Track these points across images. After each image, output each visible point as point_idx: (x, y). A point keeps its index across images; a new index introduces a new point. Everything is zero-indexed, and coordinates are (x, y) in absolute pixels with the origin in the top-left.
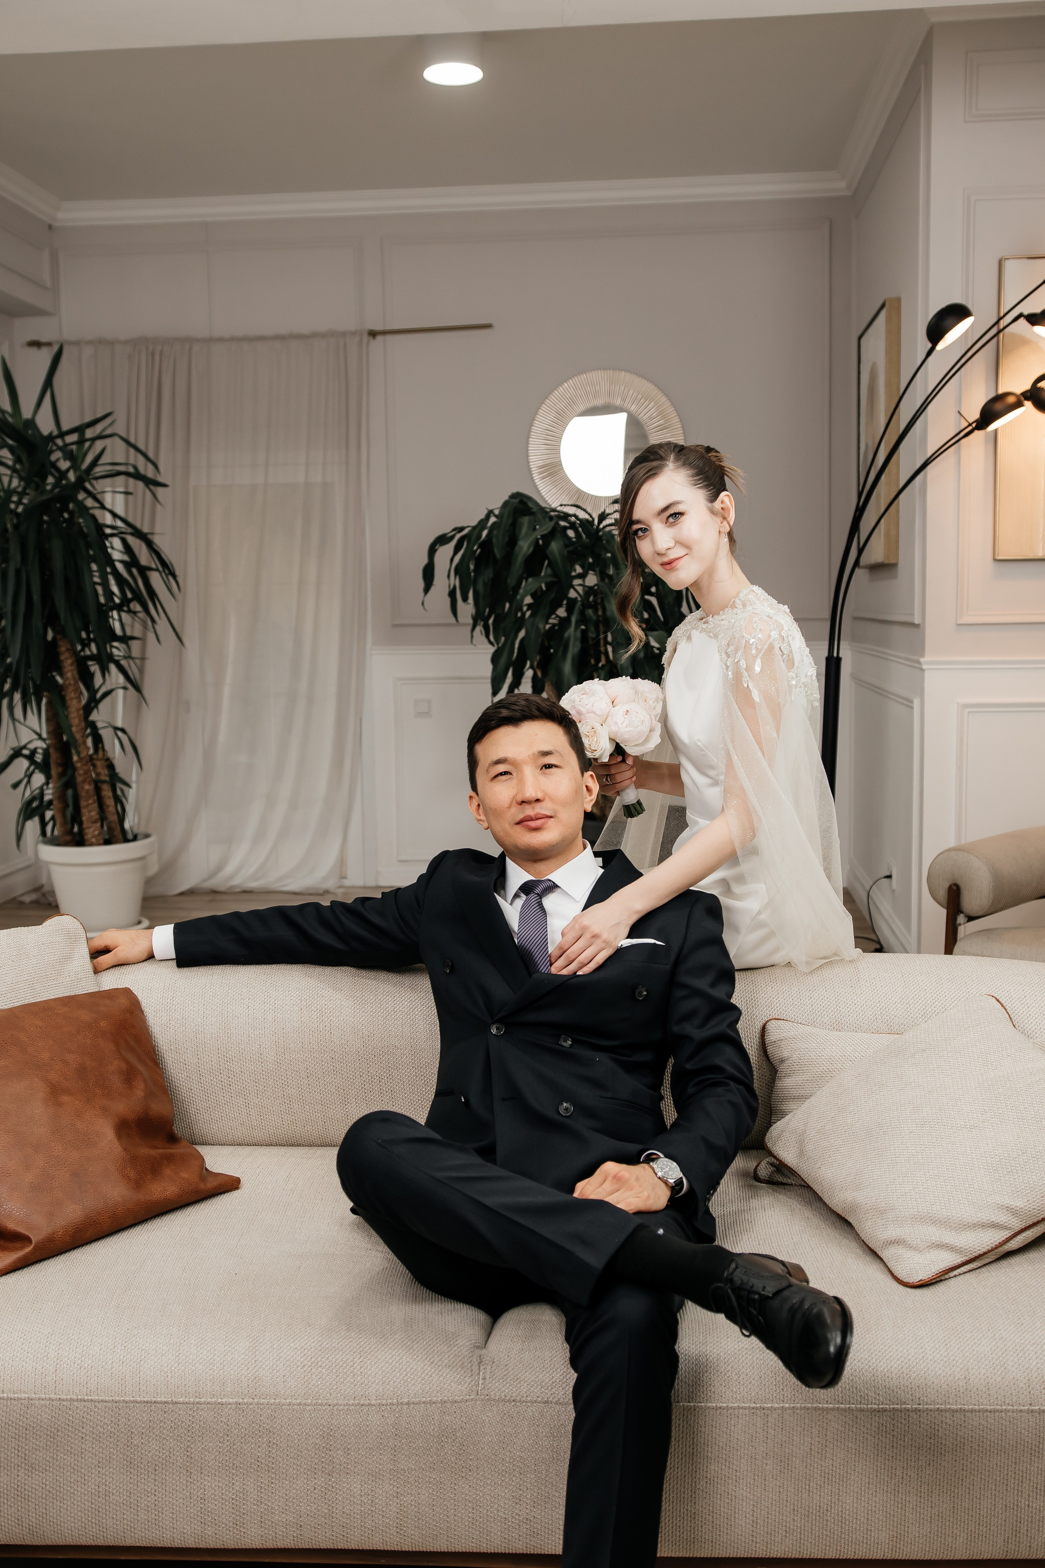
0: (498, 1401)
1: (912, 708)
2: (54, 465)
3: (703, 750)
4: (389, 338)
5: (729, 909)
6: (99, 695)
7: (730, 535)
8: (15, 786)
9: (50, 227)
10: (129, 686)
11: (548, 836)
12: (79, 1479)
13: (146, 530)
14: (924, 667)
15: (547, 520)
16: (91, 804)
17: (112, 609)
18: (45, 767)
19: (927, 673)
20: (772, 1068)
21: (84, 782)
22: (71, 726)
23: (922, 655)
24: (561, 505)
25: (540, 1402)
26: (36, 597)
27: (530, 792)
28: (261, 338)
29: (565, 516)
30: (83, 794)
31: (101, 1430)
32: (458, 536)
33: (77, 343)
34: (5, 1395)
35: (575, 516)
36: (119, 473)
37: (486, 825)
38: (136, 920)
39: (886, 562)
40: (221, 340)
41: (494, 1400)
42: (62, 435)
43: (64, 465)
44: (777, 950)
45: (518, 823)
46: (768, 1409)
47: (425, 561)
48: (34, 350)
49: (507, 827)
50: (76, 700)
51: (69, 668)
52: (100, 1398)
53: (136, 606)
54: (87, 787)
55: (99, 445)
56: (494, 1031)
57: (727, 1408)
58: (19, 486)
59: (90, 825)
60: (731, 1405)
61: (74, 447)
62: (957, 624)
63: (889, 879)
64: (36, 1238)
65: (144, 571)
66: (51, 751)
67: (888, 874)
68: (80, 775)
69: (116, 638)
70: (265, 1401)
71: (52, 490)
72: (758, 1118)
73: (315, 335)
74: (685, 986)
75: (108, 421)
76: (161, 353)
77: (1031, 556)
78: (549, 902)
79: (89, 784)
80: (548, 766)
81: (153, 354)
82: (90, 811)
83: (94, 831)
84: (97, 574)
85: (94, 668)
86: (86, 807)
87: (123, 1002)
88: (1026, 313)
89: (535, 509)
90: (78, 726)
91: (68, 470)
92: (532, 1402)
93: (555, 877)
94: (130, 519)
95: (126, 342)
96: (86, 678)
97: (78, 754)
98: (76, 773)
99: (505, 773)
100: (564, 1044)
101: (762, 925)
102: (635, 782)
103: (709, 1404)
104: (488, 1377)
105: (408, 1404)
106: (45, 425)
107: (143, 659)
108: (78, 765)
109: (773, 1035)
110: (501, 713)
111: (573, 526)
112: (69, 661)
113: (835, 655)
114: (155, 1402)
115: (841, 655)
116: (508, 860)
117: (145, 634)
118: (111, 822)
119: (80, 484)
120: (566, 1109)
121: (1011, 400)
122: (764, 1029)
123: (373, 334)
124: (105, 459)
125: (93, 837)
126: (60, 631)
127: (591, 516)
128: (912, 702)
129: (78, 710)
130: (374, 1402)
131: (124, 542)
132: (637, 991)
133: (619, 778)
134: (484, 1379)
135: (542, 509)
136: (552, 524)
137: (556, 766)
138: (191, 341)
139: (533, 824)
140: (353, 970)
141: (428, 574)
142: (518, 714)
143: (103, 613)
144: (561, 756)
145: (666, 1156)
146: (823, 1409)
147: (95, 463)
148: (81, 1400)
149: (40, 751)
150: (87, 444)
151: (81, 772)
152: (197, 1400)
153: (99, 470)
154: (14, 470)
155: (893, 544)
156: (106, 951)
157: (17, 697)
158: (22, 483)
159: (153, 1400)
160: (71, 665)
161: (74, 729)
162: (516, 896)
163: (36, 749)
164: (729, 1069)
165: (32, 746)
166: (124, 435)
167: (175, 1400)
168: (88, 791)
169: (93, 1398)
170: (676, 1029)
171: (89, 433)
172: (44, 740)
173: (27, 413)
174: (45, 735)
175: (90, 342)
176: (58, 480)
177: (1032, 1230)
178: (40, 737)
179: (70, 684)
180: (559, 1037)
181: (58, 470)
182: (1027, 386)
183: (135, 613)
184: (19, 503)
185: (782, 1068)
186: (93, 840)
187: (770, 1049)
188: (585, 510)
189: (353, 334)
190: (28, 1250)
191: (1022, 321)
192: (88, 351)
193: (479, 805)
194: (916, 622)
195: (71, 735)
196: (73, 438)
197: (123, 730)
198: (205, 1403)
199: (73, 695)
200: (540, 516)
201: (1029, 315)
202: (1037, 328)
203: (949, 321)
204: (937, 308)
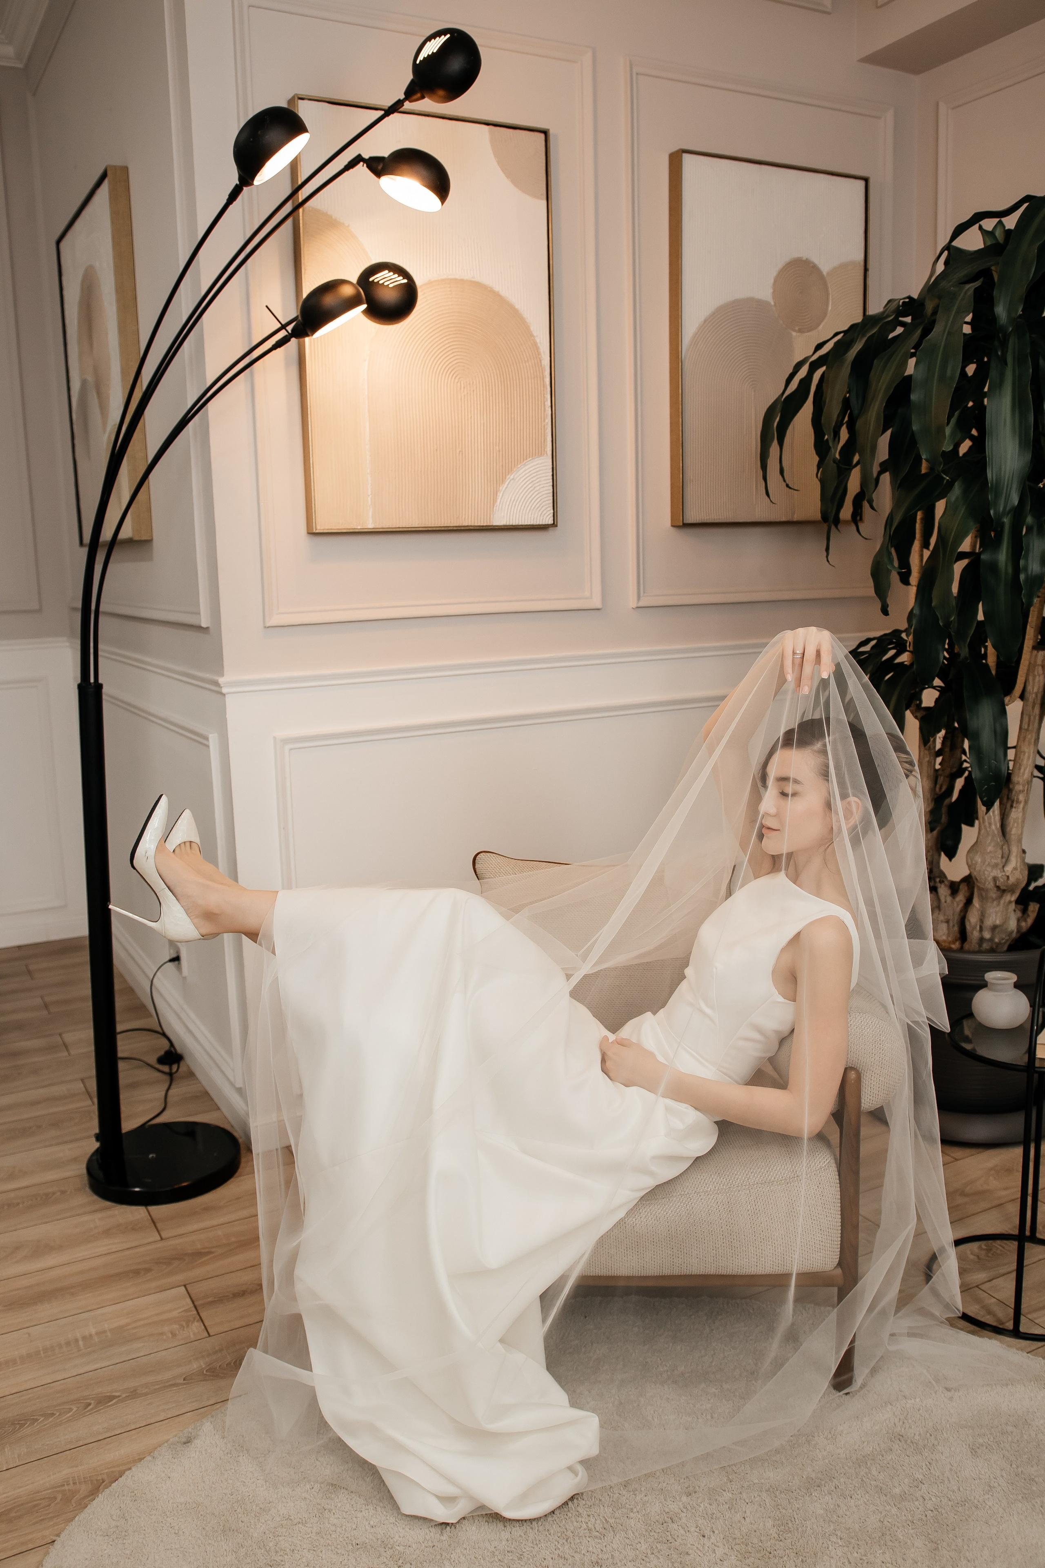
1: (208, 746)
14: (224, 690)
19: (229, 700)
23: (221, 672)
39: (136, 538)
62: (265, 627)
63: (177, 962)
67: (174, 955)
77: (359, 527)
88: (366, 156)
113: (92, 680)
115: (100, 681)
121: (347, 291)
128: (207, 739)
155: (143, 513)
191: (361, 168)
194: (204, 625)
201: (371, 159)
202: (387, 181)
203: (271, 136)
204: (250, 116)
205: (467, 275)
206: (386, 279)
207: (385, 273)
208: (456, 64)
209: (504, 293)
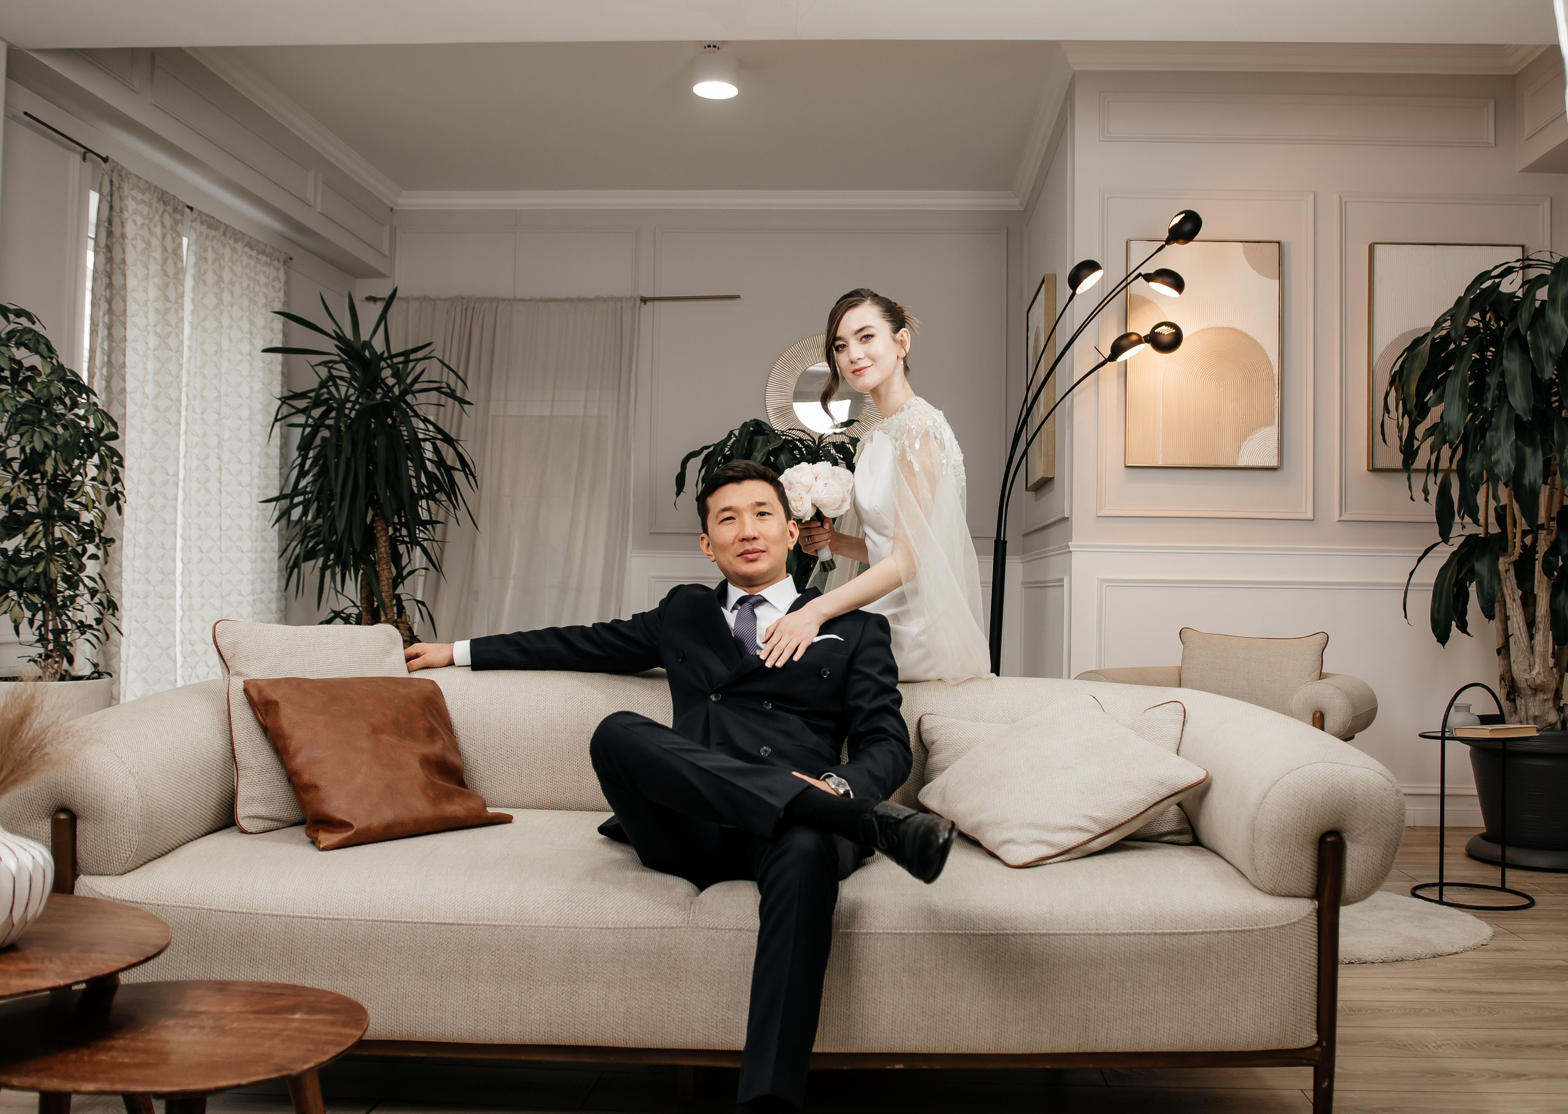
0: (704, 928)
1: (1063, 586)
2: (383, 381)
3: (879, 514)
4: (657, 303)
5: (896, 632)
6: (405, 573)
7: (905, 359)
9: (392, 209)
10: (431, 567)
11: (761, 565)
12: (384, 983)
13: (453, 436)
14: (1071, 550)
17: (422, 498)
19: (1073, 555)
20: (925, 749)
22: (381, 592)
23: (1071, 541)
25: (736, 930)
26: (361, 482)
27: (749, 532)
31: (403, 944)
32: (706, 452)
33: (406, 299)
34: (331, 916)
36: (434, 389)
37: (713, 558)
39: (1045, 478)
40: (522, 300)
41: (701, 927)
42: (391, 357)
43: (391, 381)
44: (931, 669)
45: (739, 556)
46: (905, 934)
47: (679, 470)
48: (371, 304)
49: (731, 558)
50: (387, 572)
51: (384, 544)
52: (403, 920)
53: (442, 497)
55: (421, 366)
56: (713, 698)
57: (875, 934)
60: (878, 931)
61: (400, 367)
62: (1097, 517)
64: (358, 825)
65: (449, 470)
66: (363, 613)
69: (424, 524)
70: (528, 924)
71: (380, 400)
72: (913, 768)
73: (598, 299)
74: (860, 672)
75: (429, 347)
76: (473, 309)
77: (1154, 464)
78: (759, 611)
80: (762, 514)
81: (466, 309)
84: (412, 468)
85: (402, 548)
87: (430, 687)
88: (1144, 273)
90: (387, 591)
91: (394, 386)
92: (729, 929)
93: (766, 593)
94: (440, 425)
95: (445, 300)
96: (396, 558)
97: (386, 615)
99: (730, 518)
100: (766, 707)
101: (920, 645)
102: (830, 544)
103: (862, 931)
104: (697, 912)
105: (636, 928)
106: (379, 345)
107: (444, 542)
109: (926, 725)
110: (727, 473)
111: (798, 447)
112: (384, 539)
113: (1000, 539)
114: (445, 924)
115: (1006, 539)
116: (729, 583)
117: (447, 518)
119: (402, 397)
120: (766, 751)
121: (1134, 338)
122: (920, 721)
123: (644, 300)
124: (424, 378)
126: (380, 513)
127: (811, 438)
128: (1062, 580)
129: (388, 579)
130: (610, 926)
131: (435, 446)
132: (823, 670)
133: (817, 539)
134: (694, 913)
135: (773, 432)
137: (769, 514)
138: (496, 300)
139: (750, 556)
140: (607, 675)
141: (680, 480)
142: (740, 474)
143: (415, 499)
144: (772, 506)
145: (838, 776)
146: (945, 934)
147: (416, 380)
148: (388, 921)
149: (353, 615)
150: (411, 365)
152: (476, 923)
153: (417, 387)
154: (350, 384)
155: (1051, 462)
156: (417, 656)
157: (338, 570)
158: (356, 393)
159: (443, 922)
160: (385, 542)
161: (383, 594)
162: (734, 608)
163: (351, 614)
164: (891, 730)
165: (347, 611)
166: (440, 358)
167: (459, 922)
169: (398, 920)
170: (851, 703)
171: (412, 357)
172: (358, 607)
173: (365, 336)
174: (359, 604)
175: (417, 299)
176: (385, 395)
177: (1108, 835)
178: (354, 603)
179: (383, 558)
180: (763, 702)
181: (386, 385)
182: (1148, 332)
183: (440, 502)
184: (351, 409)
185: (932, 749)
187: (924, 736)
188: (808, 434)
189: (629, 299)
190: (350, 833)
191: (1141, 279)
192: (414, 305)
193: (708, 544)
194: (1066, 517)
195: (381, 600)
196: (401, 359)
197: (423, 603)
198: (482, 925)
199: (385, 567)
200: (770, 436)
201: (1146, 274)
202: (1152, 285)
203: (1084, 272)
204: (1076, 264)
205: (1226, 324)
206: (1165, 330)
207: (1164, 327)
208: (1188, 227)
209: (1249, 333)
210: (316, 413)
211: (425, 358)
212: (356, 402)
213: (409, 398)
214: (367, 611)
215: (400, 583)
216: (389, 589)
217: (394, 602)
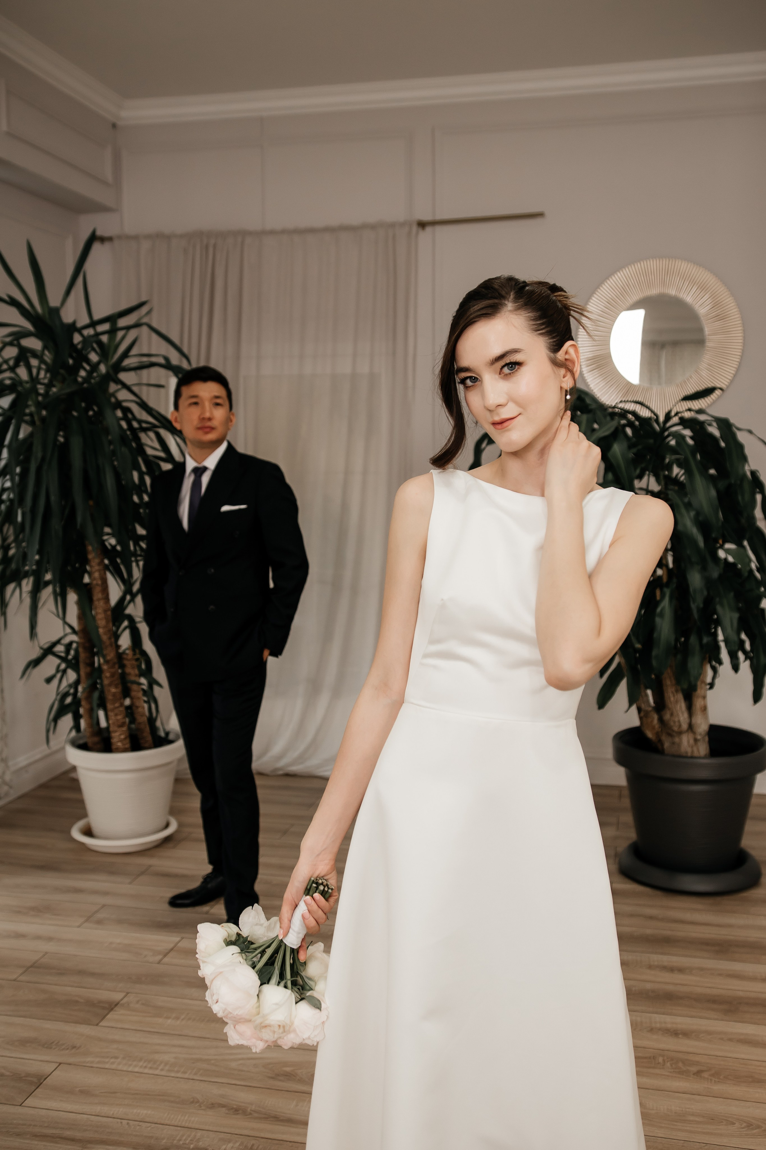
2: (83, 357)
4: (438, 229)
8: (49, 680)
9: (114, 126)
15: (608, 418)
16: (118, 707)
18: (74, 665)
21: (110, 685)
22: (97, 628)
24: (621, 402)
28: (312, 231)
29: (624, 414)
30: (110, 697)
33: (136, 238)
35: (634, 413)
36: (153, 365)
38: (164, 824)
40: (272, 232)
42: (92, 324)
43: (94, 356)
50: (106, 599)
54: (113, 690)
55: (132, 334)
58: (45, 378)
59: (116, 728)
61: (105, 338)
66: (81, 650)
68: (106, 677)
71: (83, 383)
73: (365, 227)
75: (144, 310)
76: (215, 246)
79: (116, 687)
81: (207, 247)
82: (116, 715)
83: (120, 735)
86: (112, 710)
89: (593, 406)
90: (104, 627)
91: (98, 363)
95: (182, 236)
97: (104, 656)
98: (103, 675)
108: (105, 667)
111: (630, 424)
118: (140, 723)
119: (112, 376)
123: (422, 225)
124: (137, 350)
125: (118, 742)
127: (655, 414)
131: (158, 437)
135: (602, 407)
136: (613, 424)
138: (244, 234)
147: (126, 354)
149: (74, 645)
150: (120, 334)
151: (108, 675)
153: (131, 361)
154: (42, 361)
158: (48, 375)
161: (101, 631)
163: (70, 644)
165: (66, 640)
168: (114, 695)
171: (122, 322)
173: (54, 301)
175: (148, 237)
176: (90, 373)
178: (74, 631)
179: (97, 585)
181: (89, 362)
184: (46, 395)
186: (119, 744)
188: (648, 408)
189: (402, 225)
192: (146, 245)
195: (98, 637)
196: (106, 327)
199: (100, 595)
200: (599, 414)
210: (5, 402)
211: (137, 325)
212: (49, 386)
213: (123, 376)
214: (85, 648)
215: (129, 602)
216: (107, 622)
217: (126, 623)
